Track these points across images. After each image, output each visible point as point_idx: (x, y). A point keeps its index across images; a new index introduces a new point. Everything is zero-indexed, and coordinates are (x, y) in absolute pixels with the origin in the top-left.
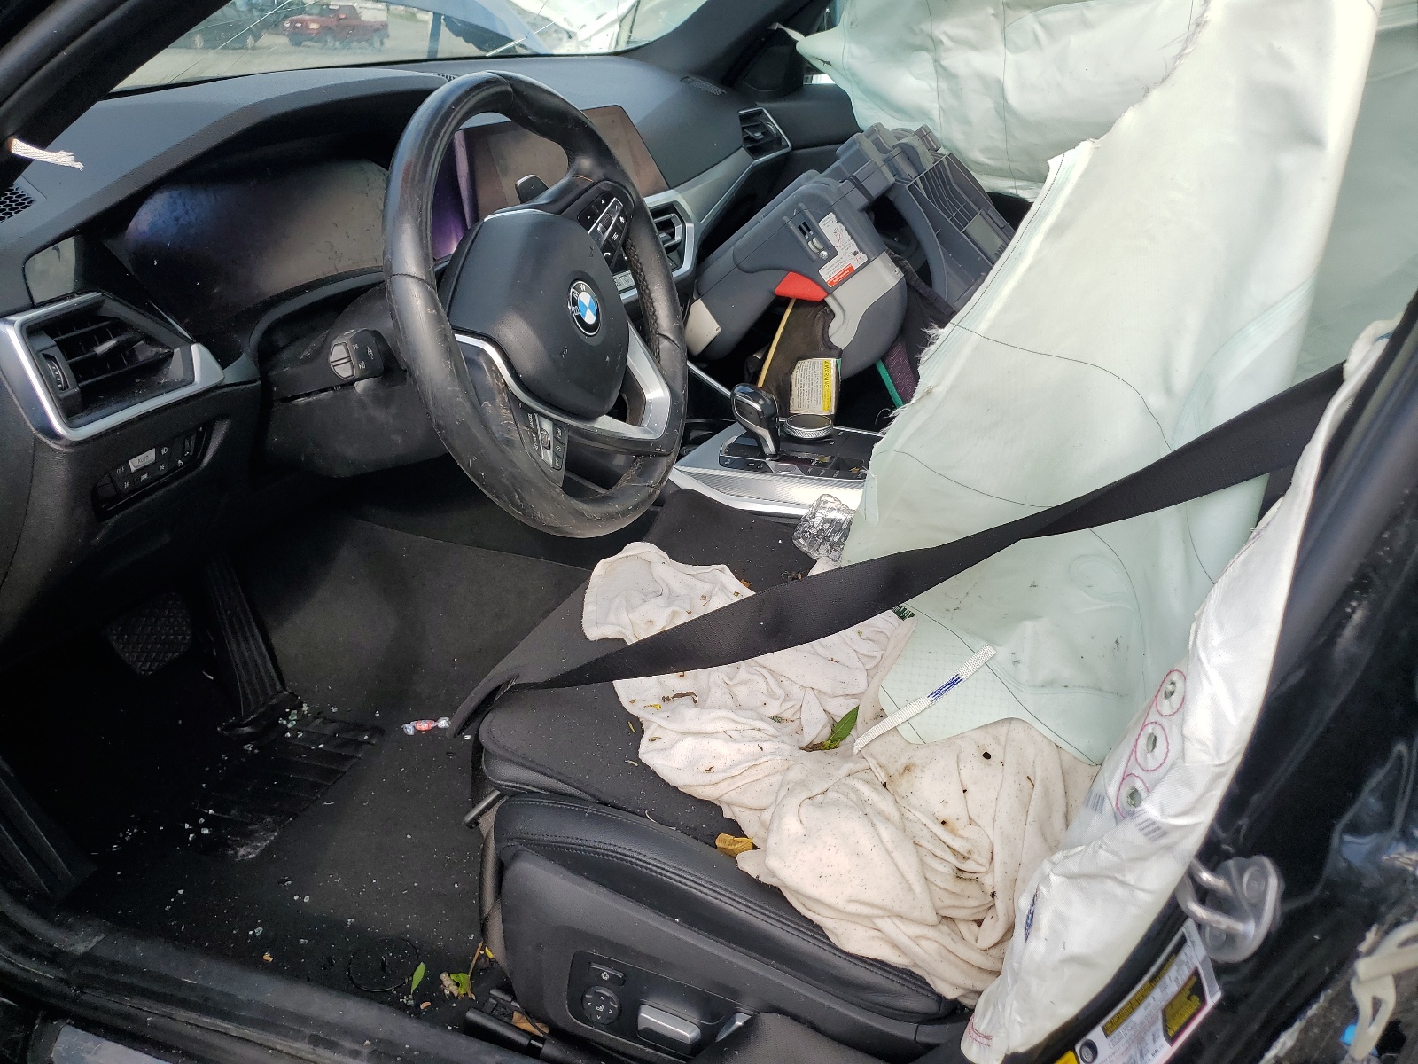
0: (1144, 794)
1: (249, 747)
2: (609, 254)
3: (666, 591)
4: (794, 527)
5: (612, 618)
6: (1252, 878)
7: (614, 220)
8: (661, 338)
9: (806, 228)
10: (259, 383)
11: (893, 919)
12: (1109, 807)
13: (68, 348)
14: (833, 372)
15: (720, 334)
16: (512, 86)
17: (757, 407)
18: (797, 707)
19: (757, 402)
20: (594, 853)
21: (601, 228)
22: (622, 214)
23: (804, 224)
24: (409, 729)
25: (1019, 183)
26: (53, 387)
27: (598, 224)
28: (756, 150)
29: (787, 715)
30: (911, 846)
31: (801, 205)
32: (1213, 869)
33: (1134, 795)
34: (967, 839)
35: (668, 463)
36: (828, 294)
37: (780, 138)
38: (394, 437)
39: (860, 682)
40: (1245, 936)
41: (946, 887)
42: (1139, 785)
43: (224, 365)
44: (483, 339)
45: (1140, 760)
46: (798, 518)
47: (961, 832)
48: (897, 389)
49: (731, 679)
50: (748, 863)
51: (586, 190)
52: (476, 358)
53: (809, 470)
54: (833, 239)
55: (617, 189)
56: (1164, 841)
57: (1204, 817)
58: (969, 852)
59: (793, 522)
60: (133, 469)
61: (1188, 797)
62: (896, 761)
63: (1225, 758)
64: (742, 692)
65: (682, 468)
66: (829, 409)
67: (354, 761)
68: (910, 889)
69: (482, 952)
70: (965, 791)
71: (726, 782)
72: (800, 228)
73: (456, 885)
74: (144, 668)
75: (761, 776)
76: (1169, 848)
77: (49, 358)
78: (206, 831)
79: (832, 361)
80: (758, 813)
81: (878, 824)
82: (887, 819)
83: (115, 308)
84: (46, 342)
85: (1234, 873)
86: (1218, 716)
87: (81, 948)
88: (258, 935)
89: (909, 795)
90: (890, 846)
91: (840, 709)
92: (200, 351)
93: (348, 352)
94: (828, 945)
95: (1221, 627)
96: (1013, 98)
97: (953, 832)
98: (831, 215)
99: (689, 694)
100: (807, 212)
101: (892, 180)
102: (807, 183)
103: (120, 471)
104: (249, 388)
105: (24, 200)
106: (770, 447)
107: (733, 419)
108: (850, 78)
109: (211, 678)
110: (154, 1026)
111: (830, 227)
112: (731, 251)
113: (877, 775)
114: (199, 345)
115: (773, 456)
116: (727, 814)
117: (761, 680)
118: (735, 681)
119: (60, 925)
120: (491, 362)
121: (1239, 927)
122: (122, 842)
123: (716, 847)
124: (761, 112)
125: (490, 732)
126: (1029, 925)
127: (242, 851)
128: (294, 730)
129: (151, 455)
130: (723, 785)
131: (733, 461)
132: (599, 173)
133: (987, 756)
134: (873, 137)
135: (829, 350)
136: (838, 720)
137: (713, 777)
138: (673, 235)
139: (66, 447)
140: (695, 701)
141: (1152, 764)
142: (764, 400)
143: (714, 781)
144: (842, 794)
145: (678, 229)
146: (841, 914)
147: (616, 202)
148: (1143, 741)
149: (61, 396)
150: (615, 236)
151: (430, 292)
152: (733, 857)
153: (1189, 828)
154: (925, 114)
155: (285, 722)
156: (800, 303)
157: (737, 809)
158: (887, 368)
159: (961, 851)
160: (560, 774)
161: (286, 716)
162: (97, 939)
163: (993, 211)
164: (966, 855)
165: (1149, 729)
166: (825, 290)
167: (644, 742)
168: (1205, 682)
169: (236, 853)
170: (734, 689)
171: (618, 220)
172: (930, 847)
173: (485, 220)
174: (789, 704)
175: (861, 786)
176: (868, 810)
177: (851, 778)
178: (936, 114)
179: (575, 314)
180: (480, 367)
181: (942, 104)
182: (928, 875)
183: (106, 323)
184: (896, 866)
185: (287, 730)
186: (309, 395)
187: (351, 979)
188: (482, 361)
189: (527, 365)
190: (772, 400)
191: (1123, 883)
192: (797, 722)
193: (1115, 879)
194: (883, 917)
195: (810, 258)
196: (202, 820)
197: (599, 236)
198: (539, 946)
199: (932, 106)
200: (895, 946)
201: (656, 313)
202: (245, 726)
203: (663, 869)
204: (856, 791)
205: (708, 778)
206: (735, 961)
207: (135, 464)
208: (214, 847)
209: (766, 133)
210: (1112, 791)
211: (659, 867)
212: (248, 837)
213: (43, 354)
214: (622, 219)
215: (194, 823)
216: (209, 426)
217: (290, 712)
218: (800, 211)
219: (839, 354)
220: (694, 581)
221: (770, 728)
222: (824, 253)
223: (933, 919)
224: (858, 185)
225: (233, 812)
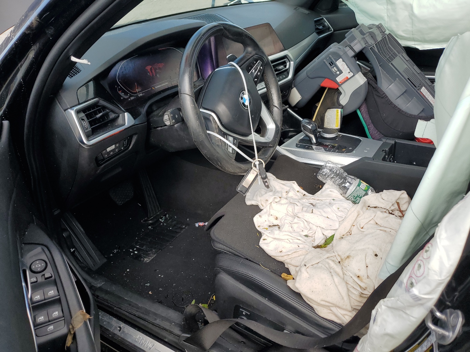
0: (415, 284)
1: (150, 227)
2: (256, 80)
3: (274, 190)
4: (319, 169)
5: (255, 198)
6: (453, 317)
7: (259, 68)
8: (274, 107)
9: (332, 63)
10: (146, 123)
11: (337, 308)
12: (404, 286)
13: (88, 116)
14: (339, 114)
15: (301, 99)
16: (223, 27)
17: (310, 127)
18: (314, 233)
19: (309, 126)
20: (242, 275)
21: (254, 71)
22: (262, 66)
23: (331, 62)
24: (197, 225)
25: (416, 43)
26: (83, 128)
27: (253, 70)
28: (319, 32)
29: (309, 235)
30: (345, 284)
31: (330, 56)
32: (441, 312)
33: (412, 284)
34: (366, 283)
35: (273, 150)
36: (339, 86)
37: (329, 28)
38: (186, 141)
39: (337, 226)
40: (448, 337)
41: (356, 299)
42: (414, 281)
43: (135, 119)
44: (211, 112)
45: (415, 273)
46: (322, 166)
47: (364, 281)
48: (364, 119)
49: (292, 222)
50: (290, 284)
51: (249, 59)
52: (209, 117)
53: (327, 150)
54: (341, 68)
55: (261, 57)
56: (420, 302)
57: (435, 297)
58: (366, 288)
59: (320, 167)
60: (108, 151)
61: (428, 289)
62: (345, 254)
63: (443, 278)
64: (295, 226)
65: (283, 148)
66: (338, 126)
67: (180, 234)
68: (343, 298)
69: (212, 298)
70: (367, 267)
71: (286, 256)
72: (330, 63)
73: (206, 276)
74: (120, 203)
75: (298, 255)
76: (422, 305)
77: (83, 120)
78: (136, 252)
79: (339, 110)
80: (295, 267)
81: (334, 276)
82: (338, 275)
83: (103, 103)
84: (82, 115)
85: (448, 314)
86: (441, 263)
87: (99, 285)
88: (148, 286)
89: (348, 266)
90: (337, 284)
91: (329, 234)
92: (127, 114)
93: (169, 117)
94: (315, 313)
95: (446, 231)
96: (416, 11)
97: (361, 281)
98: (341, 60)
99: (278, 225)
100: (332, 58)
101: (364, 46)
102: (333, 47)
103: (104, 151)
104: (143, 125)
105: (79, 70)
106: (314, 140)
107: (301, 131)
108: (355, 5)
109: (140, 205)
110: (116, 310)
111: (340, 63)
112: (306, 71)
113: (337, 258)
114: (127, 113)
115: (316, 144)
116: (286, 266)
117: (302, 223)
118: (293, 223)
119: (93, 278)
120: (214, 119)
121: (446, 333)
122: (113, 253)
123: (281, 277)
124: (323, 19)
125: (213, 233)
126: (374, 320)
127: (146, 259)
128: (163, 223)
129: (113, 147)
130: (285, 257)
131: (301, 145)
132: (254, 53)
133: (376, 255)
134: (360, 29)
135: (339, 106)
136: (328, 238)
137: (282, 254)
138: (285, 66)
139: (87, 147)
140: (279, 228)
141: (418, 275)
142: (312, 124)
143: (282, 256)
144: (323, 265)
145: (288, 64)
146: (319, 304)
147: (259, 62)
148: (417, 266)
149: (86, 131)
150: (259, 74)
151: (193, 99)
152: (286, 280)
153: (429, 299)
154: (382, 18)
155: (161, 220)
156: (329, 89)
157: (289, 265)
158: (360, 112)
159: (363, 287)
160: (234, 248)
161: (161, 218)
162: (103, 283)
163: (405, 55)
164: (365, 289)
165: (419, 262)
166: (338, 85)
167: (261, 240)
168: (437, 250)
169: (144, 260)
170: (293, 225)
171: (260, 68)
172: (352, 285)
173: (216, 70)
174: (311, 232)
175: (331, 262)
176: (332, 271)
177: (328, 259)
178: (386, 18)
179: (242, 102)
180: (210, 121)
181: (388, 14)
182: (350, 294)
183: (100, 107)
184: (339, 290)
185: (161, 222)
186: (161, 127)
187: (173, 302)
188: (211, 118)
189: (225, 120)
190: (315, 124)
191: (406, 313)
192: (313, 238)
193: (403, 311)
194: (333, 307)
195: (333, 74)
196: (135, 249)
197: (253, 74)
198: (225, 301)
199: (384, 15)
200: (336, 316)
201: (273, 98)
202: (150, 220)
203: (263, 283)
204: (329, 264)
205: (280, 254)
206: (284, 314)
207: (109, 149)
208: (137, 257)
209: (324, 26)
210: (405, 281)
211: (261, 282)
212: (148, 255)
213: (82, 119)
214: (261, 68)
215: (133, 249)
216: (131, 137)
217: (163, 217)
218: (330, 58)
219: (342, 107)
220: (284, 187)
221: (303, 239)
222: (338, 72)
223: (350, 309)
224: (352, 48)
225: (144, 247)
